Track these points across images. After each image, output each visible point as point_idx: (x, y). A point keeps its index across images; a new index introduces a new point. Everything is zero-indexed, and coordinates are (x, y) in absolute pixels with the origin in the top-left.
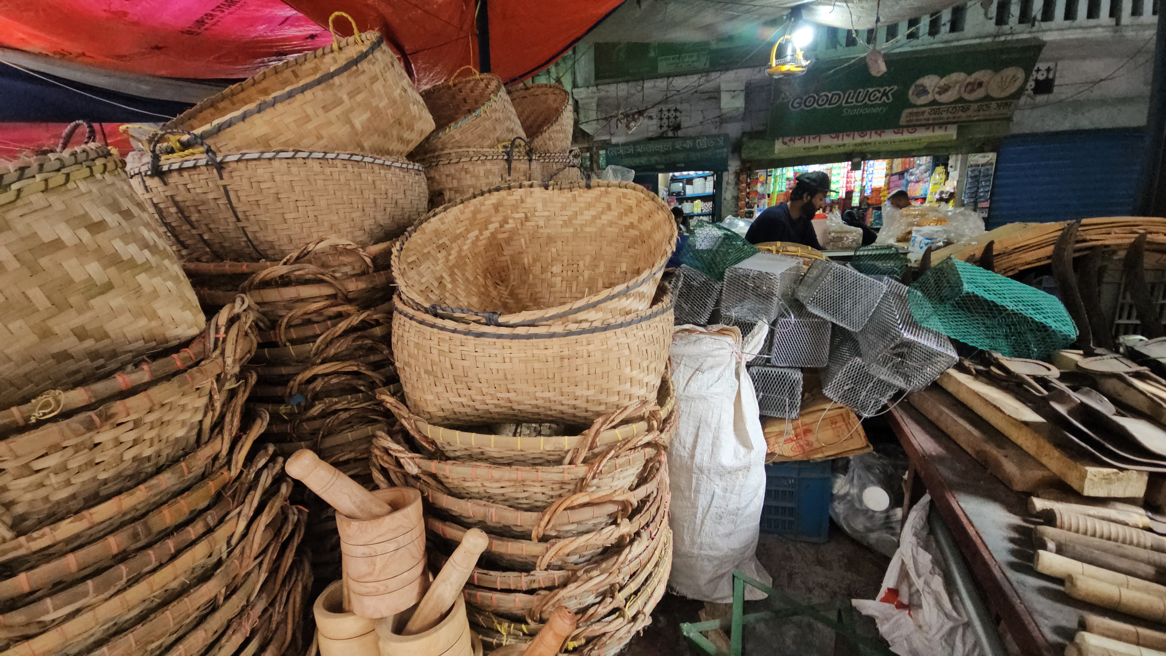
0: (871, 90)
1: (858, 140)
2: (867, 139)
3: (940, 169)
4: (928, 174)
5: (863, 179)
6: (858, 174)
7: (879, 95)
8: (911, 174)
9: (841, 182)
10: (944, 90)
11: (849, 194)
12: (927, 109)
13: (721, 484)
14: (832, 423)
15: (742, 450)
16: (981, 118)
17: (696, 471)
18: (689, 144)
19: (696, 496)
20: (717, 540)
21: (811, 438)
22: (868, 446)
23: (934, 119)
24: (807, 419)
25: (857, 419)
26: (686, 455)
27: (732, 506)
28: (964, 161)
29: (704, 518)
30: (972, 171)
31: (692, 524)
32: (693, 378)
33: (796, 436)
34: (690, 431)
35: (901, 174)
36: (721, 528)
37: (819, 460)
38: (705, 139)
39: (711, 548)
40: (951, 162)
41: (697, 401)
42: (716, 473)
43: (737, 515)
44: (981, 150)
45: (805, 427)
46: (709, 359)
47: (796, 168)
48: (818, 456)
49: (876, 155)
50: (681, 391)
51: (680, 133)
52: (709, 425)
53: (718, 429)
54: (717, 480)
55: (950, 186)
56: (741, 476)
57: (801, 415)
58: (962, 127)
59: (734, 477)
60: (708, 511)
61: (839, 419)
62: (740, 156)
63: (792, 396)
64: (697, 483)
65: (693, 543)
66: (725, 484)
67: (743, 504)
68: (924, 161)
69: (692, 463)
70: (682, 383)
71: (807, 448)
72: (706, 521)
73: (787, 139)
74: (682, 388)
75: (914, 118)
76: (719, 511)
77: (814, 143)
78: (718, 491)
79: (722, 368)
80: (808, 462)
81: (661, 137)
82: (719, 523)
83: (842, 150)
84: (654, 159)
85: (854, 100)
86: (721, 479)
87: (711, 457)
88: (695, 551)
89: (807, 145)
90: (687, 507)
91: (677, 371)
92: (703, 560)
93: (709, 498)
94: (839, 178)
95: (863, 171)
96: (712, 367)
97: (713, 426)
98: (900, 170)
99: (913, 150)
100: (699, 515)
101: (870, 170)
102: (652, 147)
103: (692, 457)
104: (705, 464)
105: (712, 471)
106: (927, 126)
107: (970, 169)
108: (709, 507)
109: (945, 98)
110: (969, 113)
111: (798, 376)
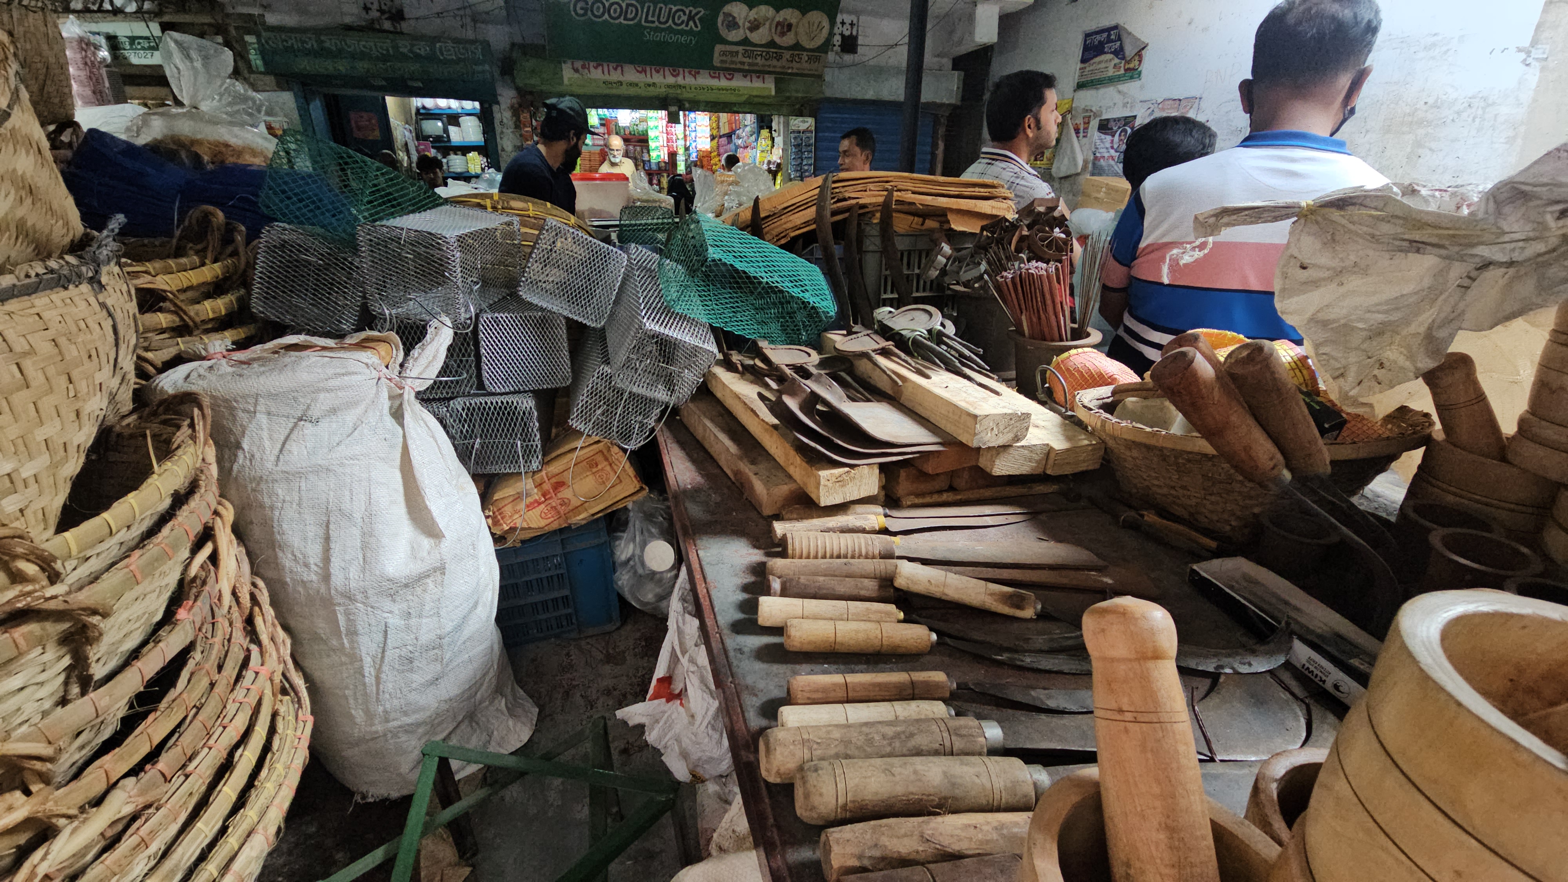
0: (674, 9)
1: (671, 80)
2: (680, 80)
3: (765, 133)
4: (753, 138)
5: (685, 136)
6: (678, 129)
7: (685, 18)
8: (739, 138)
9: (661, 139)
10: (755, 26)
11: (673, 155)
12: (740, 48)
13: (396, 608)
14: (591, 467)
15: (426, 543)
16: (795, 71)
17: (339, 599)
18: (423, 49)
19: (352, 642)
20: (413, 697)
21: (566, 493)
22: (642, 489)
23: (750, 64)
24: (554, 468)
25: (621, 453)
26: (314, 577)
27: (426, 637)
28: (787, 125)
29: (379, 671)
30: (795, 138)
31: (360, 688)
32: (293, 436)
33: (544, 495)
34: (311, 535)
35: (729, 136)
36: (415, 677)
37: (584, 522)
38: (450, 44)
39: (406, 714)
40: (774, 125)
41: (311, 477)
42: (380, 593)
43: (440, 646)
44: (800, 114)
45: (554, 480)
46: (322, 396)
47: (600, 111)
48: (581, 518)
49: (695, 106)
50: (269, 465)
51: (404, 26)
52: (349, 517)
53: (370, 516)
54: (387, 604)
55: (776, 156)
56: (431, 585)
57: (544, 463)
58: (781, 80)
59: (419, 590)
60: (383, 657)
61: (599, 458)
62: (513, 81)
63: (526, 437)
64: (349, 620)
65: (370, 715)
66: (404, 606)
67: (449, 627)
68: (749, 119)
69: (329, 589)
70: (270, 449)
71: (562, 510)
72: (383, 676)
73: (578, 64)
74: (273, 458)
75: (729, 59)
76: (404, 652)
77: (615, 76)
78: (394, 621)
79: (359, 410)
80: (569, 528)
81: (370, 28)
82: (411, 670)
83: (652, 92)
84: (362, 66)
85: (655, 19)
86: (394, 601)
87: (363, 570)
88: (379, 728)
89: (606, 77)
90: (342, 664)
91: (252, 427)
92: (395, 735)
93: (380, 637)
94: (657, 134)
95: (685, 126)
96: (333, 411)
97: (358, 516)
98: (725, 130)
99: (734, 104)
100: (369, 670)
101: (693, 125)
102: (354, 43)
103: (326, 577)
104: (353, 585)
105: (370, 592)
106: (746, 73)
107: (793, 135)
108: (383, 651)
109: (757, 37)
110: (783, 62)
111: (528, 403)
